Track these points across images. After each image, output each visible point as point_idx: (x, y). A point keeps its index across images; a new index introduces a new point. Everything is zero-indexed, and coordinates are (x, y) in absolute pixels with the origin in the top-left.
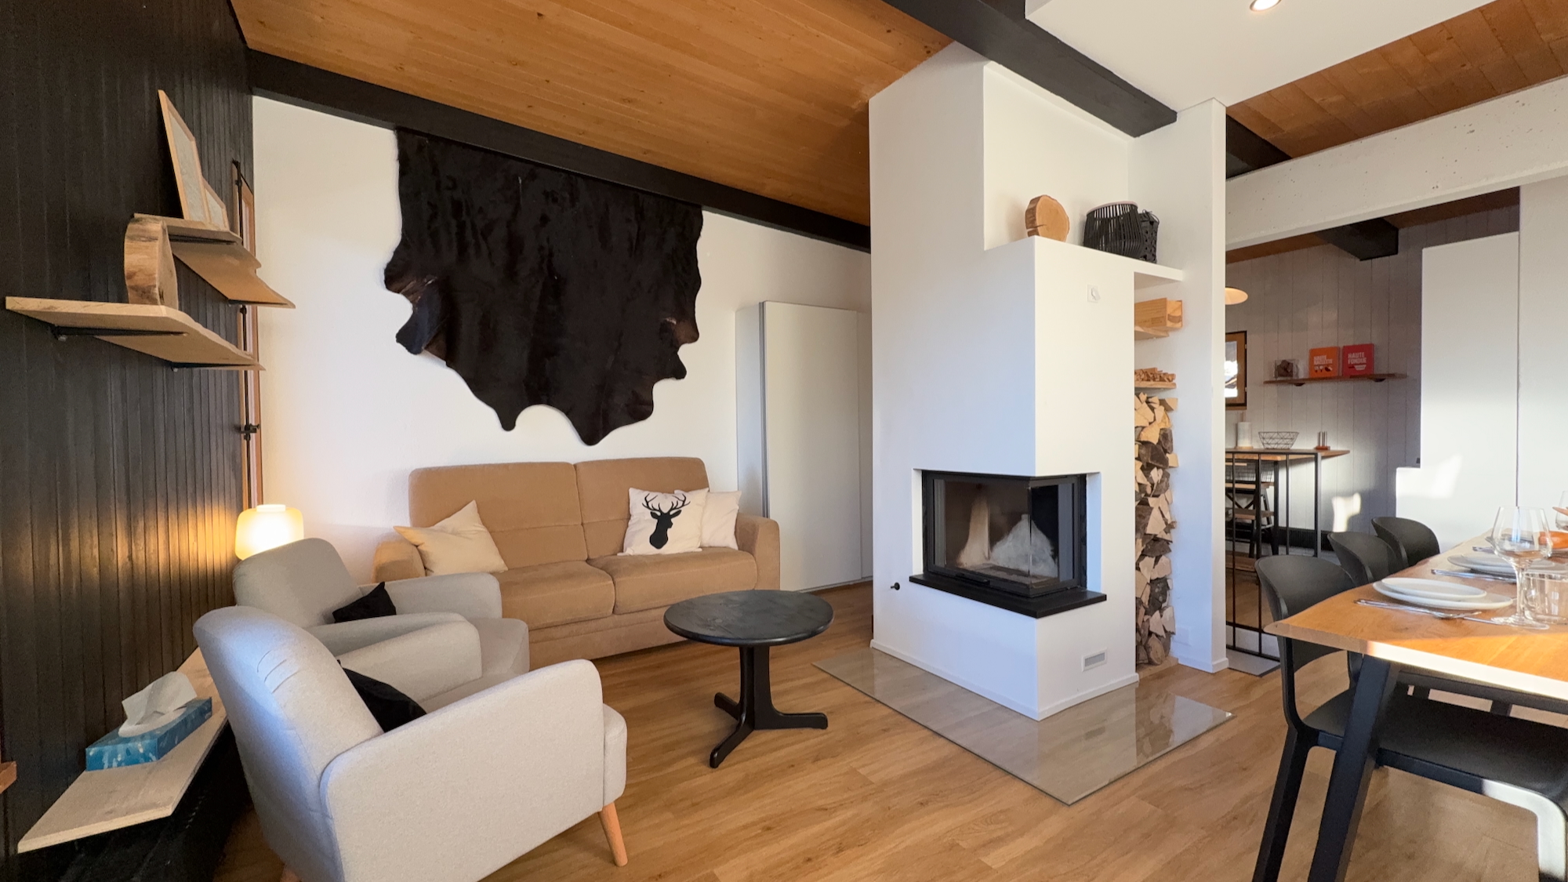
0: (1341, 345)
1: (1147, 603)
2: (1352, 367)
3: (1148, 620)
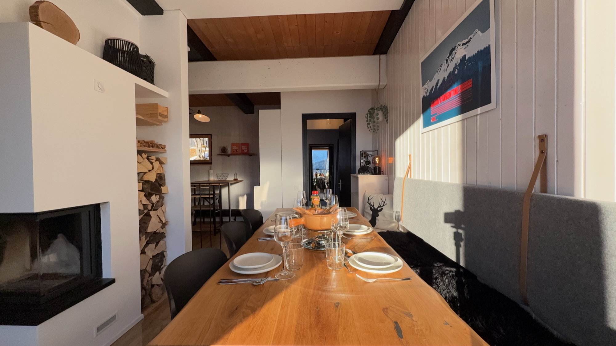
0: (240, 143)
1: (150, 270)
2: (243, 151)
3: (151, 279)
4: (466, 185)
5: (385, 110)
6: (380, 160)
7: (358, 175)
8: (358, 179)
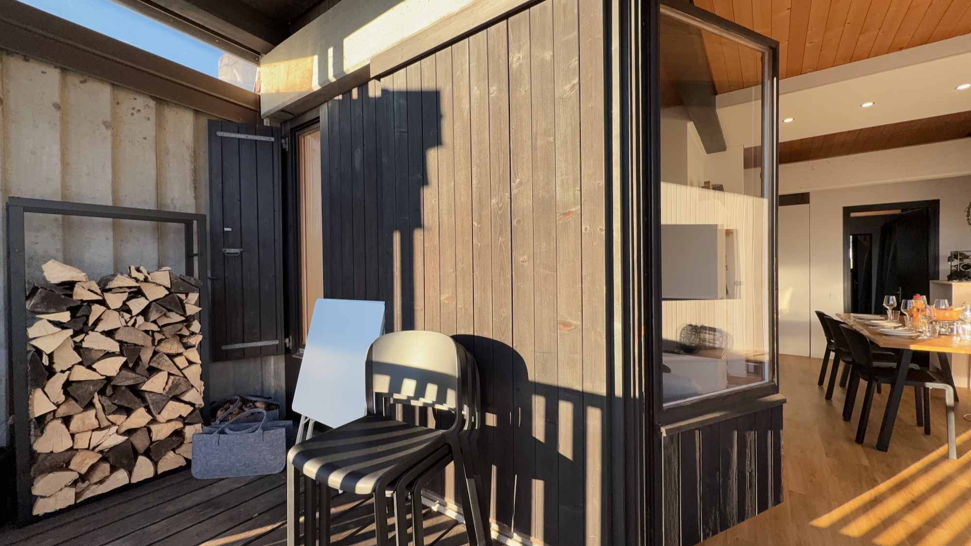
7: (950, 282)
8: (950, 287)
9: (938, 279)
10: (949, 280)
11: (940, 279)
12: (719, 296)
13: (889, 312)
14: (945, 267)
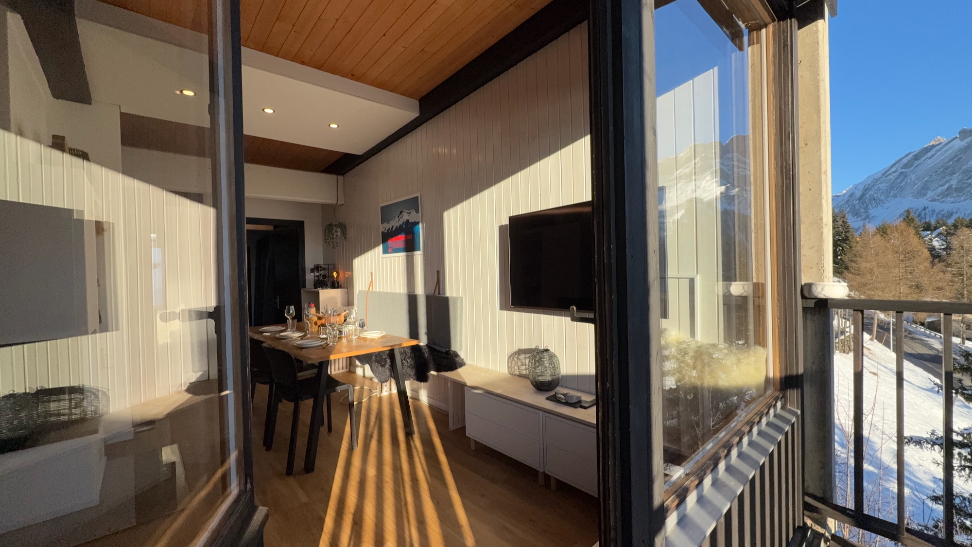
4: (410, 294)
5: (343, 227)
6: (338, 273)
7: (317, 290)
8: (317, 294)
9: (305, 287)
10: (315, 288)
11: (307, 287)
12: (91, 328)
13: (290, 321)
14: (310, 277)
